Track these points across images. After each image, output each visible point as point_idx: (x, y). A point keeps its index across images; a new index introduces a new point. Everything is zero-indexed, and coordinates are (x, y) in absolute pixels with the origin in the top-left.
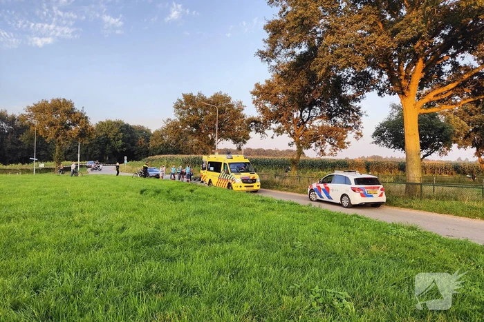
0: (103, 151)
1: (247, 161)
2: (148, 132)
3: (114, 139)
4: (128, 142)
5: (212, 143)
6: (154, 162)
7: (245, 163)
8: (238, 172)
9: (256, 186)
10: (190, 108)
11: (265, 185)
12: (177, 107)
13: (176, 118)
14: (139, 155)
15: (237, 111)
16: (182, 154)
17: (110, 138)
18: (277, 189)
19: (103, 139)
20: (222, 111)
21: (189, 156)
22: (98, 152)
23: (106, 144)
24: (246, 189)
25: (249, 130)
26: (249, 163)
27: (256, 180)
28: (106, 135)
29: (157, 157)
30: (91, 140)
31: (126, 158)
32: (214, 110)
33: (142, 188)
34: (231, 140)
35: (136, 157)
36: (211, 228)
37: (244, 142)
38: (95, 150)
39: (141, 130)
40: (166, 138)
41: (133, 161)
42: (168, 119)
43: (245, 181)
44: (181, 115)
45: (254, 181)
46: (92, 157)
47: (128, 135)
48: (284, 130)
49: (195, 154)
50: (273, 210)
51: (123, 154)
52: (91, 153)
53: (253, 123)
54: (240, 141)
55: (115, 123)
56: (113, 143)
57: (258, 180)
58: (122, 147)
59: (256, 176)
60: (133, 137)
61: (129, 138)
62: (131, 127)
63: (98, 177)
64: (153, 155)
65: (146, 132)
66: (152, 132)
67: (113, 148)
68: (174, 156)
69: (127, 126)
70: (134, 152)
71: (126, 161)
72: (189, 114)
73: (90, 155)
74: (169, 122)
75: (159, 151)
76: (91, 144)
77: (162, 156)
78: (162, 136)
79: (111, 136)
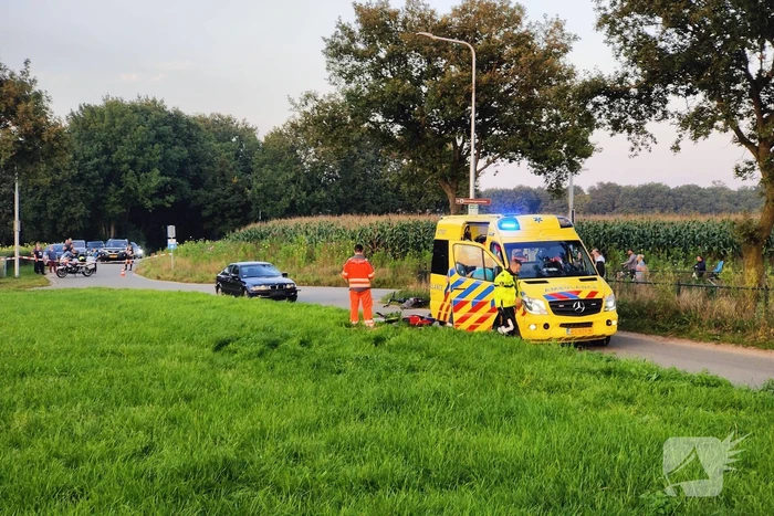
0: (96, 206)
1: (571, 235)
2: (246, 134)
3: (133, 164)
4: (181, 173)
5: (458, 173)
6: (265, 243)
7: (565, 244)
8: (538, 275)
9: (603, 323)
10: (382, 54)
11: (635, 318)
12: (336, 51)
13: (333, 90)
14: (217, 220)
15: (547, 54)
16: (363, 210)
17: (119, 162)
18: (680, 334)
19: (97, 167)
20: (490, 59)
21: (383, 219)
22: (80, 210)
23: (106, 184)
24: (563, 333)
25: (589, 122)
26: (576, 244)
27: (599, 302)
28: (107, 151)
29: (275, 224)
30: (57, 171)
31: (171, 230)
32: (460, 57)
33: (223, 334)
34: (525, 162)
35: (207, 226)
36: (406, 452)
37: (574, 168)
38: (69, 203)
39: (223, 130)
40: (309, 157)
41: (196, 239)
42: (308, 96)
43: (561, 306)
44: (350, 78)
45: (593, 305)
46: (60, 228)
47: (179, 152)
48: (714, 119)
49: (410, 209)
50: (629, 401)
51: (164, 216)
52: (58, 214)
53: (601, 99)
54: (558, 163)
55: (134, 109)
56: (130, 179)
57: (610, 304)
58: (162, 191)
59: (601, 288)
60: (195, 159)
61: (183, 163)
62: (192, 125)
63: (81, 298)
64: (265, 218)
65: (240, 140)
66: (261, 137)
67: (130, 199)
68: (334, 219)
69: (176, 120)
70: (201, 207)
71: (172, 243)
72: (376, 74)
73: (54, 222)
74: (312, 104)
75: (284, 203)
76: (55, 185)
77: (291, 222)
78: (292, 150)
79: (123, 153)
